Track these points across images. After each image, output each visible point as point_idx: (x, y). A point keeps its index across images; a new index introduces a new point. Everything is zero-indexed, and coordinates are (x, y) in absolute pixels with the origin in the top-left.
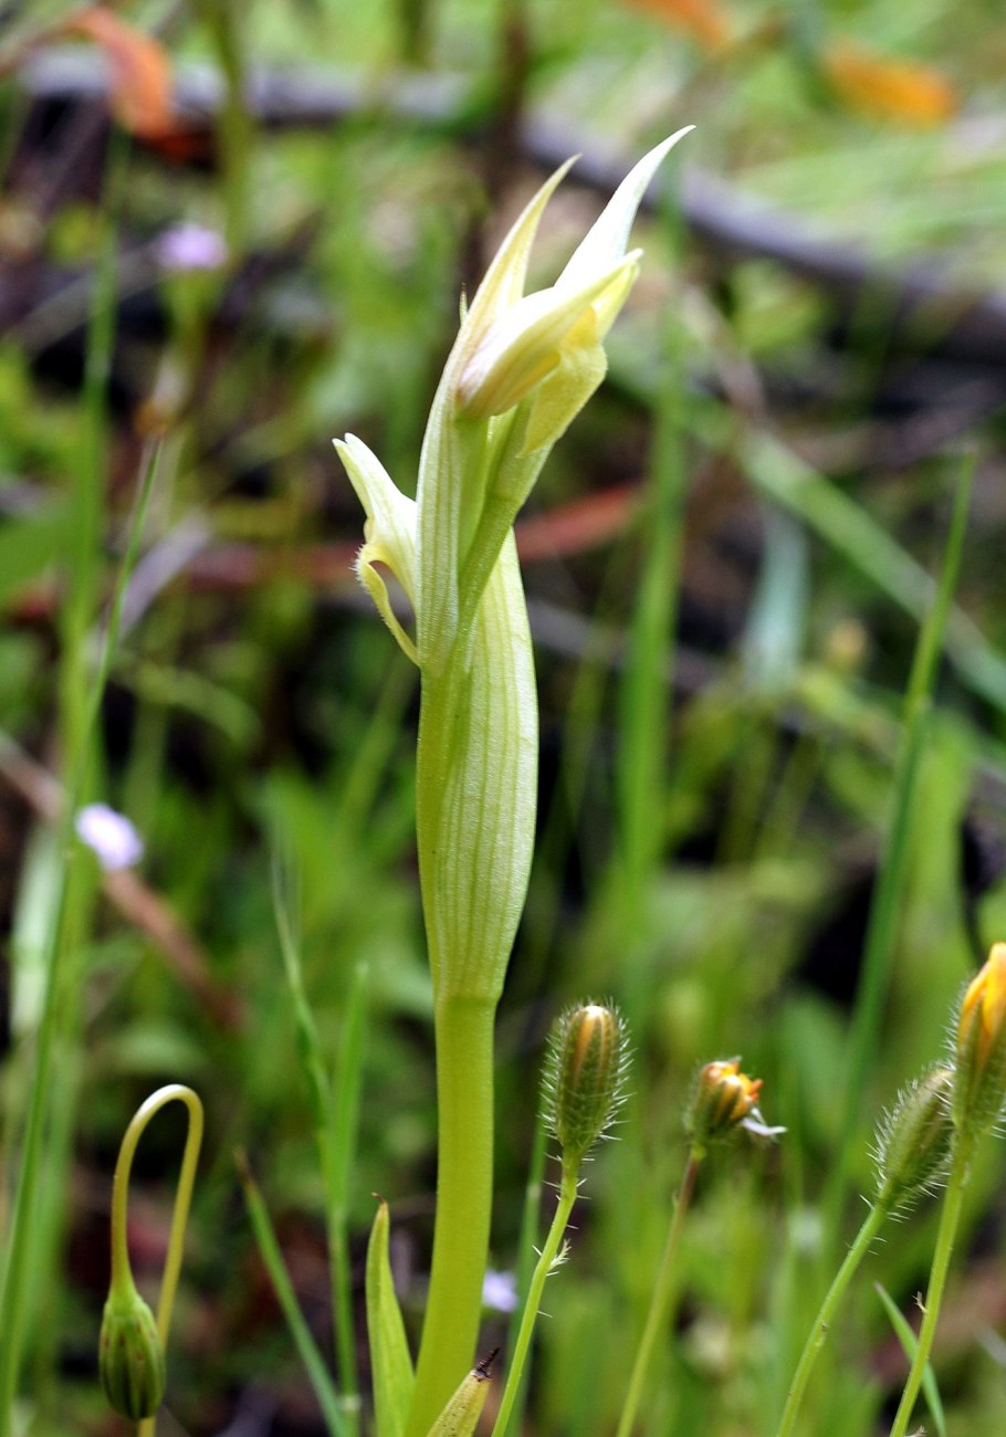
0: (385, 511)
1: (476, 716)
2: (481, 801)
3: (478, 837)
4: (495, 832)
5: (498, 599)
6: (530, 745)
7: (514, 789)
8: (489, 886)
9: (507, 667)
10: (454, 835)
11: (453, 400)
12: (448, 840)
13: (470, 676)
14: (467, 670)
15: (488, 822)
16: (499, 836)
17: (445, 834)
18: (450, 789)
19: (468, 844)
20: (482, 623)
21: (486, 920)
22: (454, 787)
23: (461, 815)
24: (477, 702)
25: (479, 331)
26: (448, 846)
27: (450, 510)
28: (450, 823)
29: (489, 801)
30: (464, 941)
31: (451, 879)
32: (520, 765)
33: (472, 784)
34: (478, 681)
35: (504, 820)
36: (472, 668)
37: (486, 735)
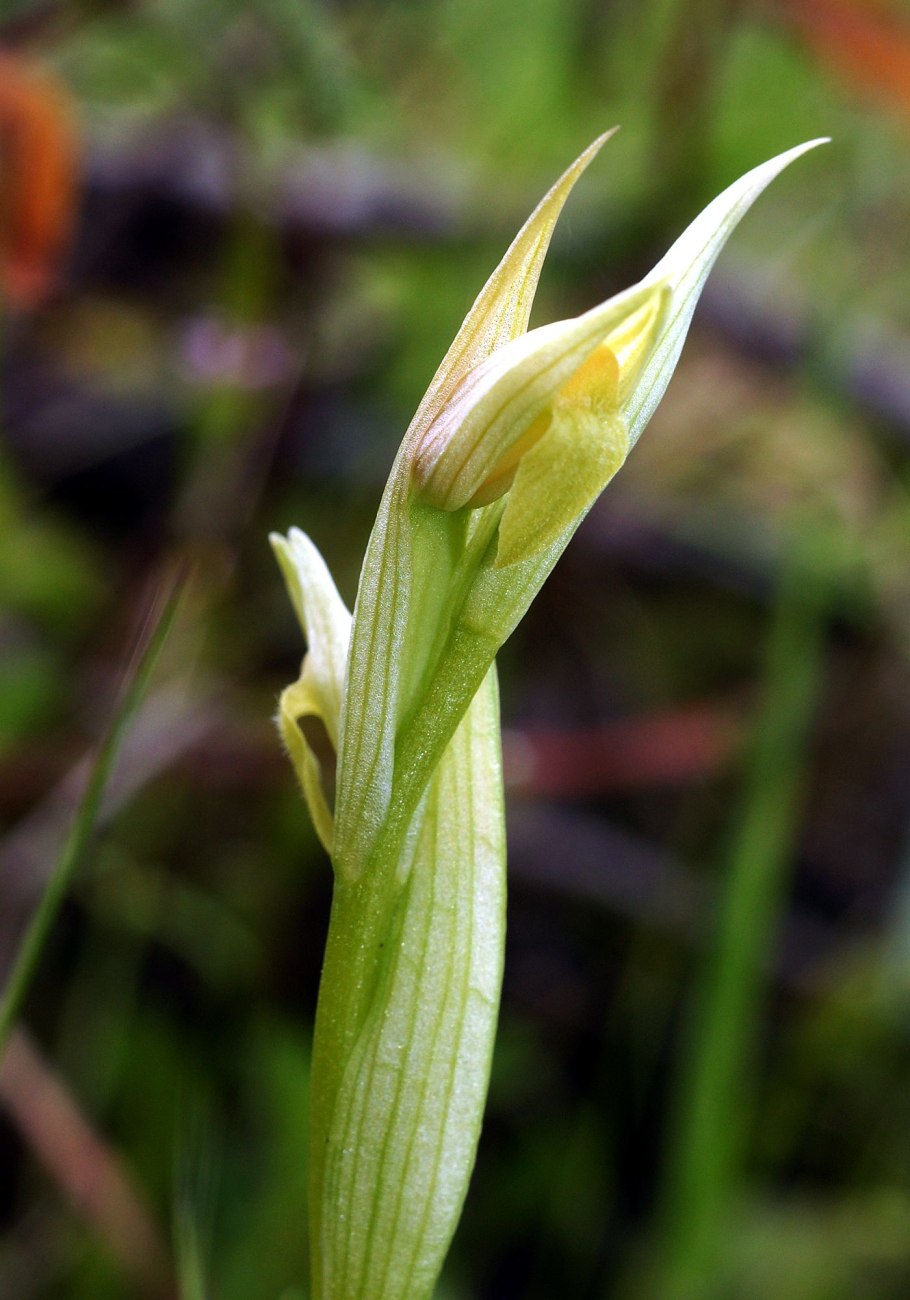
0: (324, 640)
1: (408, 947)
2: (401, 1073)
3: (391, 1123)
4: (417, 1120)
5: (461, 783)
6: (484, 1001)
7: (453, 1063)
8: (399, 1199)
9: (463, 882)
10: (356, 1118)
11: (407, 474)
12: (348, 1124)
13: (407, 890)
14: (403, 880)
15: (407, 1104)
16: (421, 1129)
17: (344, 1115)
18: (358, 1050)
19: (375, 1132)
20: (432, 814)
21: (390, 1251)
22: (365, 1048)
23: (369, 1088)
24: (413, 926)
25: (455, 380)
26: (346, 1133)
27: (392, 637)
28: (352, 1100)
29: (413, 1074)
30: (356, 1275)
31: (344, 1182)
32: (466, 1029)
33: (389, 1046)
34: (418, 897)
35: (432, 1105)
36: (411, 877)
37: (419, 976)
